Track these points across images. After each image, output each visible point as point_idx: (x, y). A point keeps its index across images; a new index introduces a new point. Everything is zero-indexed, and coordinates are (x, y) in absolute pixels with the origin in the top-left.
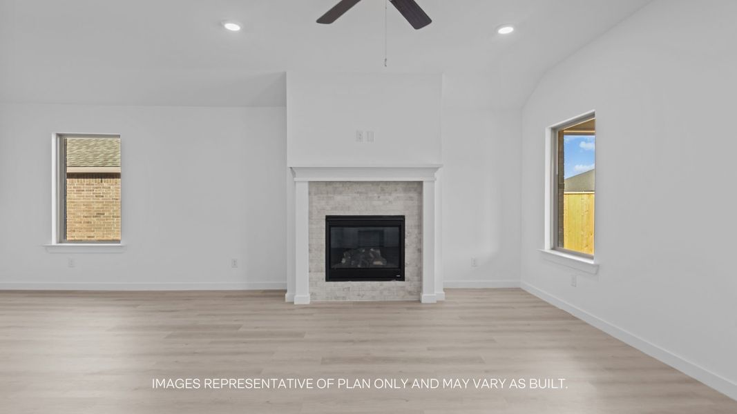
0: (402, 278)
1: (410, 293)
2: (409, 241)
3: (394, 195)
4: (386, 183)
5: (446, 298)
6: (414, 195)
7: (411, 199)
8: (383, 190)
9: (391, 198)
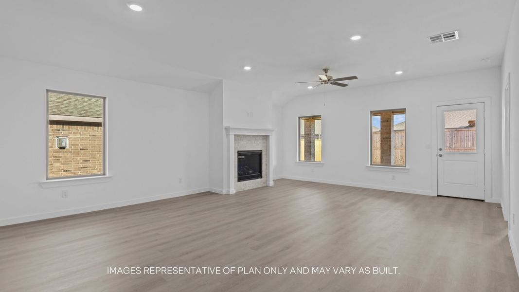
0: (261, 177)
1: (264, 183)
2: (264, 161)
3: (259, 141)
4: (257, 136)
5: (274, 185)
6: (265, 141)
7: (264, 143)
8: (256, 139)
9: (258, 143)
